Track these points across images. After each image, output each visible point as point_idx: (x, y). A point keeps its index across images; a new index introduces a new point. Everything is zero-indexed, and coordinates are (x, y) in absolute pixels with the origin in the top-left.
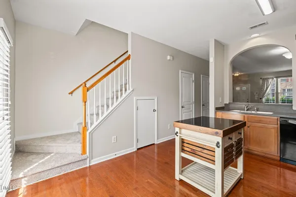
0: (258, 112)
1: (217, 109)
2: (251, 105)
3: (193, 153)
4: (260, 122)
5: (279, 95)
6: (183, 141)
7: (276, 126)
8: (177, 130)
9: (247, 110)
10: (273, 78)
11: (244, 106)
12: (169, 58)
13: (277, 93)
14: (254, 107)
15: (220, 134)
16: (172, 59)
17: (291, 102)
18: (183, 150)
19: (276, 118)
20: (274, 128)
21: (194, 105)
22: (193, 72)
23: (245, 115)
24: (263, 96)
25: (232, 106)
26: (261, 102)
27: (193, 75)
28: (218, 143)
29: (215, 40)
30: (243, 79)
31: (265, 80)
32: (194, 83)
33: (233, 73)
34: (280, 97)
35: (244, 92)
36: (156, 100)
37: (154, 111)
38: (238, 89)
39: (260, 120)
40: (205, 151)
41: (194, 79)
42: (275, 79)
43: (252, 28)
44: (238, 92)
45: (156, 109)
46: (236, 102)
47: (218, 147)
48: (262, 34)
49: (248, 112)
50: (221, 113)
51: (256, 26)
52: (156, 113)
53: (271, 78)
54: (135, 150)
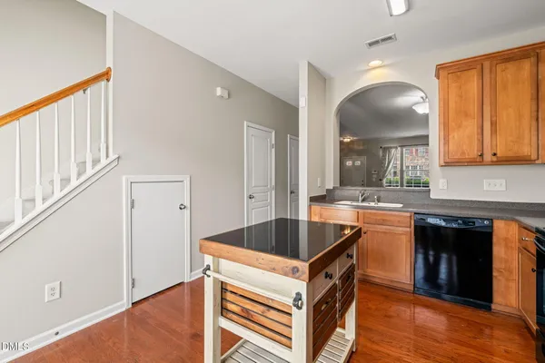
0: (381, 205)
1: (313, 200)
2: (369, 191)
3: (246, 317)
4: (383, 222)
5: (405, 174)
6: (223, 288)
7: (408, 229)
8: (208, 260)
9: (363, 200)
10: (396, 148)
11: (358, 192)
12: (219, 91)
13: (402, 171)
14: (373, 195)
15: (304, 273)
16: (226, 95)
17: (426, 185)
18: (223, 310)
19: (408, 214)
20: (405, 234)
21: (273, 192)
22: (273, 128)
23: (360, 211)
24: (384, 176)
25: (338, 193)
26: (381, 186)
27: (273, 133)
28: (298, 297)
29: (309, 63)
30: (356, 147)
31: (386, 150)
32: (273, 150)
33: (341, 136)
34: (405, 177)
35: (357, 168)
36: (187, 183)
37: (182, 207)
38: (349, 163)
39: (383, 220)
40: (272, 314)
41: (273, 142)
42: (399, 148)
43: (371, 44)
44: (349, 169)
45: (187, 203)
46: (346, 185)
47: (299, 308)
48: (386, 63)
49: (364, 204)
50: (319, 207)
51: (377, 42)
52: (187, 212)
53: (394, 147)
54: (124, 309)
